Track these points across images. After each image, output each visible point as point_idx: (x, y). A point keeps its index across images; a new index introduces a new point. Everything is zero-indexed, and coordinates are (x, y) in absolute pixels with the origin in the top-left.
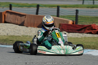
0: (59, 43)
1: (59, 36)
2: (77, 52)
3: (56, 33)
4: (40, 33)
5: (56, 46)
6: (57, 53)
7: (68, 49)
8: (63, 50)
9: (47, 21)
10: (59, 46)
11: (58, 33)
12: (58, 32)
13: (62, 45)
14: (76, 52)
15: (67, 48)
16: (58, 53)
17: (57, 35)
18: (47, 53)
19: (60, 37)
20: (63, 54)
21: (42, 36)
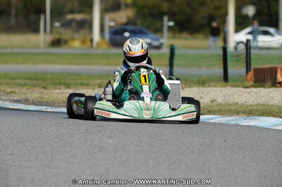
0: (142, 95)
1: (146, 81)
2: (181, 116)
3: (141, 76)
4: (118, 77)
5: (134, 101)
6: (132, 117)
7: (158, 108)
8: (148, 110)
9: (130, 50)
10: (140, 101)
11: (145, 76)
12: (146, 74)
13: (147, 100)
14: (178, 115)
15: (156, 105)
16: (136, 115)
17: (143, 79)
18: (113, 116)
19: (148, 83)
20: (146, 117)
21: (120, 83)
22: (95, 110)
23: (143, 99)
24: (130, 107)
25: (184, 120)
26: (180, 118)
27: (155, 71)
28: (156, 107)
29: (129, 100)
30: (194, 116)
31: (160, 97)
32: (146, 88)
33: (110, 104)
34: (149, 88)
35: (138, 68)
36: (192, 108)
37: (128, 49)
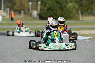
0: (55, 41)
1: (56, 36)
3: (55, 34)
4: (46, 33)
6: (52, 49)
8: (58, 46)
11: (56, 34)
12: (56, 33)
13: (57, 43)
14: (68, 47)
15: (61, 44)
20: (57, 49)
21: (46, 36)
22: (39, 47)
23: (56, 42)
24: (52, 46)
25: (71, 49)
28: (61, 45)
29: (51, 43)
30: (74, 47)
32: (57, 38)
34: (58, 38)
35: (54, 31)
36: (73, 44)
37: (52, 23)
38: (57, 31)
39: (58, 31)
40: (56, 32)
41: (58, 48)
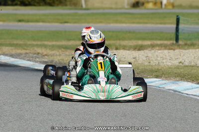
1: (102, 68)
2: (130, 96)
3: (98, 63)
5: (92, 85)
6: (91, 98)
7: (112, 90)
8: (104, 92)
10: (97, 85)
11: (101, 63)
12: (102, 61)
13: (103, 83)
14: (128, 95)
15: (111, 88)
16: (94, 97)
17: (99, 66)
18: (75, 97)
20: (102, 98)
21: (81, 68)
22: (60, 92)
24: (89, 91)
25: (134, 99)
26: (130, 98)
27: (110, 59)
28: (110, 90)
29: (88, 84)
30: (142, 95)
31: (113, 80)
32: (102, 73)
33: (73, 87)
34: (105, 73)
35: (96, 56)
36: (140, 89)
37: (89, 38)
38: (103, 56)
39: (107, 57)
40: (102, 58)
41: (103, 96)
